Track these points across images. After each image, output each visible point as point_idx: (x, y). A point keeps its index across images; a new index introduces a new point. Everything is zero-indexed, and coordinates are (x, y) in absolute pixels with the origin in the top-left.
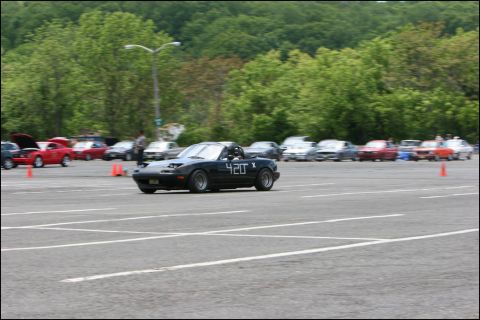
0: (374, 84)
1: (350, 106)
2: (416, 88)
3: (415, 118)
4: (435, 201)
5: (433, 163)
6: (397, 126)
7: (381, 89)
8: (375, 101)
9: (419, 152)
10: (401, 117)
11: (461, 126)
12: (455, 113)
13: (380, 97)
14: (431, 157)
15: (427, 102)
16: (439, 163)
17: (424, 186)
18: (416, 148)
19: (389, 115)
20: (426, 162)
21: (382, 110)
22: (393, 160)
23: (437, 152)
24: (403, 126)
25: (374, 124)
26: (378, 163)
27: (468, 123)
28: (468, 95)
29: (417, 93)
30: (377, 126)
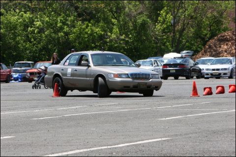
4: (46, 122)
6: (10, 48)
9: (32, 74)
15: (38, 23)
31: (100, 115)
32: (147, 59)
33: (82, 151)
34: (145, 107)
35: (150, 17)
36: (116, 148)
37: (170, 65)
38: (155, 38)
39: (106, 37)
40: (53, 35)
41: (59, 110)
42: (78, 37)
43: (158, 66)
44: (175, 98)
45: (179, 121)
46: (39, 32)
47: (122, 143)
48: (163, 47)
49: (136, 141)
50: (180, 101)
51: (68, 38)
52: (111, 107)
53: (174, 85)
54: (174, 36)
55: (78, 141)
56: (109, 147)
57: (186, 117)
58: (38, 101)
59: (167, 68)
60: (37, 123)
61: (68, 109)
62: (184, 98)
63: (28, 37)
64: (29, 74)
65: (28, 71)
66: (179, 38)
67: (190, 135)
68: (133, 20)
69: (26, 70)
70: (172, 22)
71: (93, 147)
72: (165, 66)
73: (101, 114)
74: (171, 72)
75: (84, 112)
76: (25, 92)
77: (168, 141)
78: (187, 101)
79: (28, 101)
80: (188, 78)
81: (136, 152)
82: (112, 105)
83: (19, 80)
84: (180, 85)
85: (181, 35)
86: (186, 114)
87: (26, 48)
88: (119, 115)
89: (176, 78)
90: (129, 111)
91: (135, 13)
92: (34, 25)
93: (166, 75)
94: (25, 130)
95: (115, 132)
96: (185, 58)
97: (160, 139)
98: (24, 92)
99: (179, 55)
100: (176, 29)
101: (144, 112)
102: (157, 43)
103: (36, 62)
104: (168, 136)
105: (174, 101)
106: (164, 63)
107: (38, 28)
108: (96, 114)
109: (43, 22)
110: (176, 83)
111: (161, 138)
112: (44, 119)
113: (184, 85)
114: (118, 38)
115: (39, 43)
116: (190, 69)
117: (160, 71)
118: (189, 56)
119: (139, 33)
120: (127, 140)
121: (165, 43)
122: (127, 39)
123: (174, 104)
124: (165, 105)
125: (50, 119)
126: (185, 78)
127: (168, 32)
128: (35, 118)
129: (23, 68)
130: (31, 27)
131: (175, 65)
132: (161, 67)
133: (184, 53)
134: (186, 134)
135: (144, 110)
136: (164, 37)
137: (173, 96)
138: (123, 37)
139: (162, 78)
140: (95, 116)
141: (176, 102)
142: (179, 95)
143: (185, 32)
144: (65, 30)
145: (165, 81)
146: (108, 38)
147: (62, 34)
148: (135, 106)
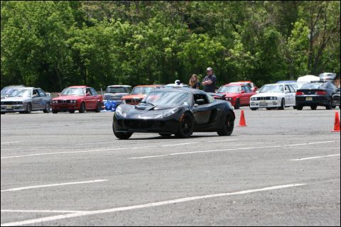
0: (71, 15)
1: (40, 43)
2: (126, 18)
3: (123, 57)
4: (148, 162)
6: (101, 68)
7: (80, 20)
8: (73, 36)
9: (129, 101)
10: (107, 56)
11: (183, 66)
12: (175, 50)
13: (78, 31)
15: (140, 37)
17: (134, 143)
19: (91, 54)
21: (83, 47)
22: (97, 110)
24: (109, 67)
25: (72, 65)
26: (77, 115)
27: (193, 62)
28: (191, 27)
29: (126, 25)
30: (76, 68)
32: (275, 83)
33: (193, 198)
34: (273, 145)
35: (280, 29)
36: (236, 195)
37: (306, 91)
38: (286, 56)
39: (225, 54)
40: (157, 52)
41: (164, 148)
42: (190, 54)
43: (290, 92)
44: (312, 134)
45: (317, 162)
46: (139, 48)
47: (245, 189)
48: (297, 68)
49: (262, 187)
50: (318, 137)
51: (176, 56)
52: (230, 144)
53: (311, 117)
54: (310, 54)
55: (187, 186)
56: (228, 194)
57: (326, 158)
59: (301, 94)
60: (136, 163)
61: (175, 147)
62: (323, 133)
63: (125, 54)
64: (125, 102)
65: (124, 97)
66: (318, 57)
67: (331, 180)
68: (259, 33)
69: (121, 96)
70: (309, 36)
71: (208, 194)
72: (299, 92)
73: (217, 153)
74: (307, 100)
75: (195, 150)
77: (302, 187)
78: (327, 137)
80: (328, 108)
81: (262, 201)
82: (231, 142)
83: (113, 109)
84: (319, 117)
85: (320, 53)
86: (326, 153)
87: (122, 68)
88: (239, 154)
89: (314, 108)
90: (253, 149)
91: (262, 24)
92: (133, 38)
93: (300, 104)
94: (121, 172)
95: (235, 175)
96: (326, 82)
97: (292, 185)
99: (317, 79)
100: (314, 45)
101: (271, 150)
102: (288, 63)
103: (134, 86)
104: (303, 181)
105: (310, 138)
106: (299, 89)
107: (138, 42)
108: (211, 153)
109: (144, 35)
110: (312, 115)
111: (294, 183)
112: (144, 159)
113: (326, 117)
114: (241, 55)
115: (138, 62)
116: (331, 97)
117: (292, 99)
118: (330, 79)
119: (266, 51)
120: (251, 185)
121: (300, 63)
122: (252, 57)
123: (310, 141)
124: (298, 142)
125: (152, 159)
126: (324, 108)
127: (303, 49)
128: (134, 157)
129: (117, 94)
130: (129, 42)
131: (313, 91)
132: (294, 94)
133: (325, 76)
134: (326, 179)
135: (271, 148)
136: (299, 55)
137: (308, 130)
138: (247, 55)
139: (295, 108)
140: (209, 155)
141: (313, 139)
142: (317, 130)
143: (326, 50)
144: (173, 45)
145: (300, 111)
146: (227, 56)
147: (169, 49)
148: (260, 143)
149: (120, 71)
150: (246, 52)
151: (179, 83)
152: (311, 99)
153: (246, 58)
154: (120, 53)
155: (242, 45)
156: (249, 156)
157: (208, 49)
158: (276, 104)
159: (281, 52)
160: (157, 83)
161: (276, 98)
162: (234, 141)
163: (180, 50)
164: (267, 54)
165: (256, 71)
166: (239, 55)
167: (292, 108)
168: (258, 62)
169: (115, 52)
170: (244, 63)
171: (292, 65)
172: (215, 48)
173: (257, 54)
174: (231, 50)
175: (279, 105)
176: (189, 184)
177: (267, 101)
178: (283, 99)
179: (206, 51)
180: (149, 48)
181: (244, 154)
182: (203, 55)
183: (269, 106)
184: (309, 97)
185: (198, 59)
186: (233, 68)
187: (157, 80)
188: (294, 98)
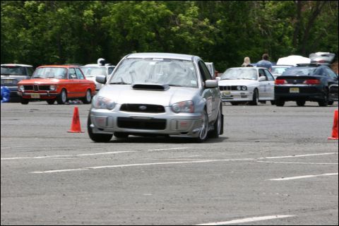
3: (21, 23)
5: (56, 107)
9: (28, 87)
11: (109, 38)
12: (98, 14)
14: (52, 96)
16: (69, 109)
17: (38, 150)
18: (24, 80)
20: (43, 106)
23: (63, 87)
27: (124, 33)
31: (159, 168)
34: (244, 156)
37: (290, 79)
38: (261, 26)
39: (172, 21)
40: (72, 16)
41: (82, 158)
42: (120, 20)
43: (267, 79)
44: (299, 141)
45: (309, 183)
46: (45, 10)
48: (276, 44)
49: (230, 219)
50: (309, 147)
51: (99, 23)
52: (180, 155)
54: (298, 24)
55: (119, 215)
57: (322, 177)
58: (41, 140)
59: (283, 83)
60: (41, 180)
61: (99, 156)
62: (316, 141)
63: (23, 17)
64: (22, 89)
65: (21, 82)
66: (308, 28)
69: (16, 80)
72: (280, 79)
73: (164, 166)
74: (291, 91)
75: (128, 162)
76: (17, 122)
77: (289, 220)
78: (322, 147)
79: (22, 139)
80: (322, 104)
82: (182, 151)
83: (4, 99)
85: (311, 23)
86: (322, 171)
87: (19, 39)
88: (194, 169)
89: (301, 104)
90: (214, 163)
93: (281, 97)
94: (20, 192)
95: (188, 200)
96: (319, 65)
98: (13, 122)
99: (307, 61)
100: (302, 10)
101: (241, 164)
102: (264, 37)
103: (36, 65)
104: (290, 212)
105: (296, 147)
106: (280, 75)
108: (152, 167)
110: (300, 114)
111: (276, 214)
112: (54, 174)
113: (319, 117)
114: (195, 23)
115: (43, 30)
116: (327, 87)
117: (270, 90)
118: (325, 62)
119: (231, 19)
120: (212, 216)
121: (282, 36)
122: (211, 27)
123: (298, 152)
124: (281, 153)
126: (317, 104)
127: (287, 16)
128: (38, 170)
129: (11, 77)
131: (301, 79)
132: (273, 83)
133: (318, 57)
134: (322, 209)
135: (241, 161)
136: (280, 25)
137: (295, 137)
138: (205, 24)
139: (273, 103)
140: (150, 171)
141: (301, 149)
142: (306, 136)
143: (320, 18)
144: (96, 7)
145: (280, 108)
146: (175, 25)
147: (90, 12)
148: (223, 154)
149: (16, 43)
150: (202, 20)
151: (103, 63)
152: (297, 91)
153: (202, 28)
154: (16, 16)
155: (196, 8)
156: (208, 172)
157: (147, 13)
158: (245, 97)
159: (254, 20)
160: (71, 63)
161: (246, 88)
162: (185, 150)
163: (106, 13)
164: (233, 23)
165: (217, 48)
166: (191, 23)
167: (269, 103)
168: (220, 34)
169: (9, 14)
170: (199, 35)
171: (270, 40)
172: (156, 11)
173: (219, 22)
174: (181, 15)
175: (250, 98)
176: (120, 212)
177: (233, 92)
178: (256, 90)
179: (144, 16)
180: (60, 10)
181: (199, 170)
182: (139, 21)
183: (235, 99)
184: (295, 89)
185: (132, 29)
186: (184, 43)
187: (71, 57)
188: (273, 88)
